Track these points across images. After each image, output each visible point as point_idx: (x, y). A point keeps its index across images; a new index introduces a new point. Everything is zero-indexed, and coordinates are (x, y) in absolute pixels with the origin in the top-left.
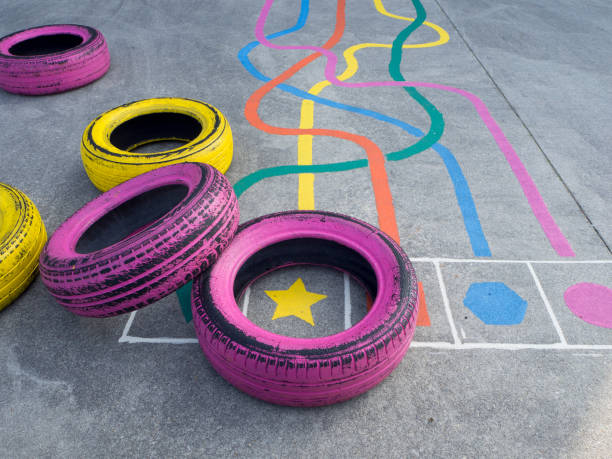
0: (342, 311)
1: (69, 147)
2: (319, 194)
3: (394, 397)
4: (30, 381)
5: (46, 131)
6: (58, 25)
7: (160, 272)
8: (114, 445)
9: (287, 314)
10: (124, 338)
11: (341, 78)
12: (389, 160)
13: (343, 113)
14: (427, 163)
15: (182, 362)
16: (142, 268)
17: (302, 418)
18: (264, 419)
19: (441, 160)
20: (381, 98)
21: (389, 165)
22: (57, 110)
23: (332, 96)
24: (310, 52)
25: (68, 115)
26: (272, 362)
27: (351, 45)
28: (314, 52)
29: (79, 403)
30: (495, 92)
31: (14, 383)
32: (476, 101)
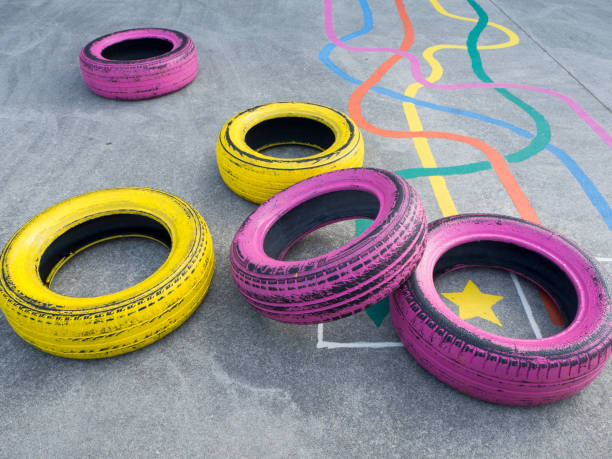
0: (523, 312)
1: (187, 153)
2: (456, 197)
3: (605, 393)
4: (244, 389)
5: (157, 136)
6: (143, 29)
7: (382, 278)
8: (355, 450)
9: (473, 316)
10: (321, 344)
11: (431, 79)
12: (509, 161)
13: (447, 116)
14: (547, 164)
15: (389, 366)
16: (368, 275)
17: (526, 416)
18: (491, 420)
19: (559, 161)
20: (478, 100)
21: (512, 167)
22: (159, 114)
23: (429, 98)
24: (390, 55)
25: (173, 119)
26: (514, 364)
27: (427, 47)
28: (393, 54)
29: (303, 409)
30: (584, 92)
31: (228, 392)
32: (570, 102)
